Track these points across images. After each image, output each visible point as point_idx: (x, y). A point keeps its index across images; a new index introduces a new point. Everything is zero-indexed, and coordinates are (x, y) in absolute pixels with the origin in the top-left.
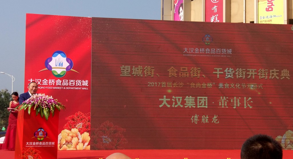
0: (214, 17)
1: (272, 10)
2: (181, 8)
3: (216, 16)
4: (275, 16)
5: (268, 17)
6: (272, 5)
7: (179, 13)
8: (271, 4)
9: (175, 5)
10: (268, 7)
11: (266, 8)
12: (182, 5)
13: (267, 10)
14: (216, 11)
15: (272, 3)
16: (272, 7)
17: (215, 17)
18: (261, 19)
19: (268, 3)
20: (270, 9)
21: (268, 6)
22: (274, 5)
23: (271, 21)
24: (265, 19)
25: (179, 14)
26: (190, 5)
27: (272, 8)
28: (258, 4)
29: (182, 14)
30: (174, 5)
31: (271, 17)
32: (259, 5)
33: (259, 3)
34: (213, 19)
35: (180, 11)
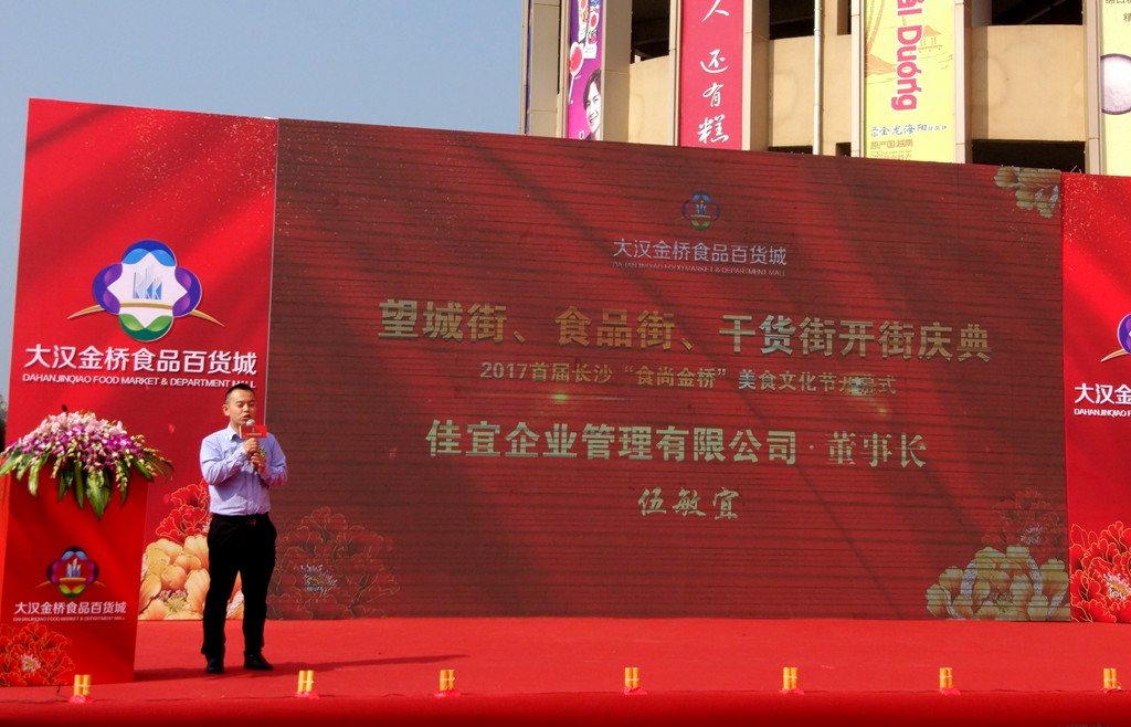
0: (711, 121)
1: (913, 106)
2: (593, 87)
3: (716, 118)
4: (923, 127)
5: (900, 130)
6: (914, 88)
7: (586, 103)
8: (909, 86)
9: (574, 74)
10: (899, 96)
11: (894, 100)
12: (596, 77)
13: (897, 105)
14: (717, 100)
15: (913, 82)
16: (915, 94)
17: (715, 122)
18: (874, 135)
19: (900, 82)
20: (907, 102)
21: (900, 92)
22: (920, 90)
23: (909, 142)
24: (891, 136)
25: (586, 107)
26: (627, 78)
27: (914, 100)
28: (865, 84)
29: (595, 108)
30: (570, 76)
31: (911, 130)
32: (868, 86)
33: (869, 78)
34: (706, 129)
35: (590, 97)
